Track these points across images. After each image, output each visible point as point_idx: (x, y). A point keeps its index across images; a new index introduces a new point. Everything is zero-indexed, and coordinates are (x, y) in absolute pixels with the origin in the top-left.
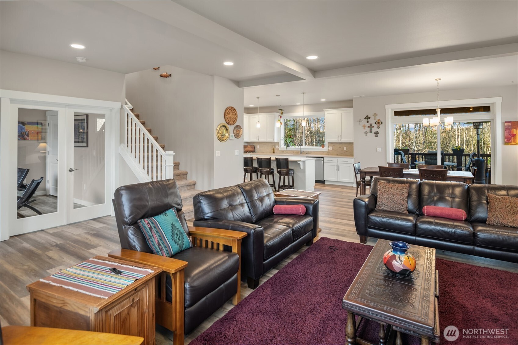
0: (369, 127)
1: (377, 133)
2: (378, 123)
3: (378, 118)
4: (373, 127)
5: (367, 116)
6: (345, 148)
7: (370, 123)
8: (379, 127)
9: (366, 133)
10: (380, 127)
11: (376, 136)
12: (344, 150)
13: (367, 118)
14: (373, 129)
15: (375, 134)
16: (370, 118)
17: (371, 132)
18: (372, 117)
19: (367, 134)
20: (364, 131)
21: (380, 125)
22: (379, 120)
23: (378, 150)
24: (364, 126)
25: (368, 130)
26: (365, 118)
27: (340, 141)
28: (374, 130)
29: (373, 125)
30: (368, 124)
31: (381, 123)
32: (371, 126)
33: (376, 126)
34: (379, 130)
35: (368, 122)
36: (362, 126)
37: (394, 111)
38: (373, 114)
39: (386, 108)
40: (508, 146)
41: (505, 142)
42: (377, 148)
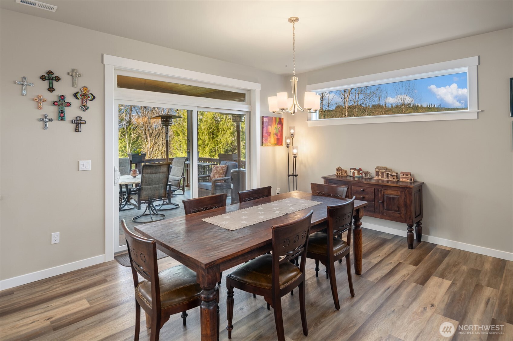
0: (54, 103)
1: (78, 123)
2: (84, 95)
3: (81, 83)
4: (69, 105)
5: (50, 73)
7: (58, 92)
8: (84, 108)
9: (44, 120)
10: (88, 108)
11: (76, 130)
13: (50, 78)
14: (67, 109)
15: (75, 125)
16: (58, 79)
17: (61, 116)
18: (66, 80)
19: (49, 123)
20: (39, 114)
21: (88, 102)
22: (84, 88)
23: (82, 168)
24: (38, 100)
25: (52, 111)
26: (43, 78)
28: (72, 112)
29: (69, 99)
30: (53, 97)
31: (91, 98)
33: (76, 103)
34: (84, 115)
35: (51, 89)
36: (34, 100)
37: (117, 75)
38: (70, 71)
39: (105, 63)
40: (264, 148)
41: (262, 142)
42: (80, 161)
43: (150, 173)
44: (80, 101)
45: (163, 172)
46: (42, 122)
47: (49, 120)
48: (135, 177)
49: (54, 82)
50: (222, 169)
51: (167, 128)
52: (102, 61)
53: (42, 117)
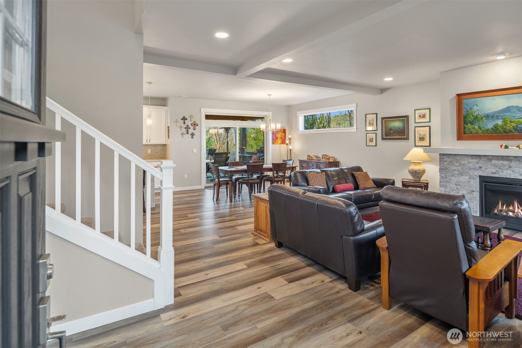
0: (185, 128)
1: (193, 135)
2: (195, 124)
3: (193, 120)
4: (190, 128)
5: (184, 117)
6: (149, 151)
7: (186, 124)
8: (194, 129)
9: (182, 134)
10: (196, 129)
11: (192, 138)
12: (149, 152)
13: (184, 119)
14: (189, 130)
15: (191, 136)
17: (188, 133)
18: (189, 119)
19: (184, 135)
20: (181, 132)
21: (196, 127)
22: (195, 122)
23: (194, 152)
24: (181, 127)
25: (184, 131)
26: (182, 119)
27: (149, 143)
28: (191, 131)
29: (190, 126)
30: (185, 126)
31: (197, 125)
32: (187, 128)
33: (192, 127)
34: (195, 132)
35: (184, 123)
36: (180, 127)
37: (206, 115)
38: (190, 116)
39: (201, 111)
40: (274, 145)
41: (273, 142)
42: (193, 149)
43: (218, 157)
44: (193, 126)
45: (224, 157)
46: (182, 135)
47: (184, 134)
48: (211, 160)
49: (185, 120)
50: (257, 158)
51: (228, 134)
52: (200, 111)
53: (182, 133)
